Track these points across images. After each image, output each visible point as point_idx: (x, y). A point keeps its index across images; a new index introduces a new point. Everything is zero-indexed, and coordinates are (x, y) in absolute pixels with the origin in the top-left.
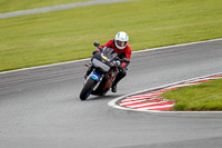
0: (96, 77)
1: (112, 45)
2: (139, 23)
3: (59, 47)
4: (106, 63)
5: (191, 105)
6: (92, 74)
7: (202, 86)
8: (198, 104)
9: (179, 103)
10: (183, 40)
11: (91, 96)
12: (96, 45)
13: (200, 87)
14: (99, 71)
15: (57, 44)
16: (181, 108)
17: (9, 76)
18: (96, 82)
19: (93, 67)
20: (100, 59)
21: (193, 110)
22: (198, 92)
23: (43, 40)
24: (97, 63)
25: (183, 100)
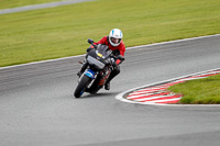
0: (91, 75)
1: (106, 42)
2: (145, 18)
3: (67, 41)
4: (101, 60)
5: (198, 98)
6: (86, 72)
7: (209, 80)
8: (205, 97)
9: (186, 97)
10: (190, 34)
11: (85, 94)
12: (90, 42)
13: (207, 80)
14: (93, 68)
15: (64, 38)
16: (188, 102)
17: (18, 70)
18: (91, 79)
19: (87, 64)
20: (95, 56)
21: (200, 103)
22: (205, 86)
23: (52, 34)
24: (92, 60)
25: (190, 93)
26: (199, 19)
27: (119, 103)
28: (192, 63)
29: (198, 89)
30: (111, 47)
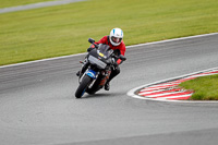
0: (92, 75)
2: (157, 14)
4: (103, 60)
5: (209, 95)
6: (87, 72)
8: (216, 93)
9: (197, 93)
10: (201, 31)
12: (91, 41)
14: (95, 68)
16: (199, 98)
18: (92, 79)
19: (89, 64)
20: (96, 56)
24: (93, 60)
25: (201, 90)
26: (209, 16)
27: (131, 99)
28: (203, 60)
29: (209, 85)
30: (112, 47)
